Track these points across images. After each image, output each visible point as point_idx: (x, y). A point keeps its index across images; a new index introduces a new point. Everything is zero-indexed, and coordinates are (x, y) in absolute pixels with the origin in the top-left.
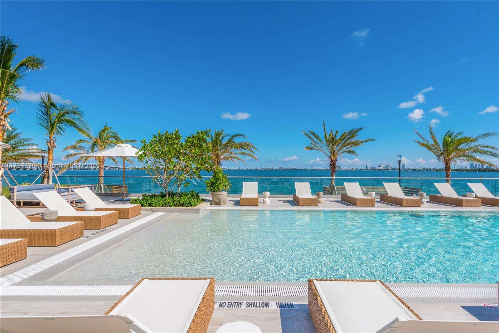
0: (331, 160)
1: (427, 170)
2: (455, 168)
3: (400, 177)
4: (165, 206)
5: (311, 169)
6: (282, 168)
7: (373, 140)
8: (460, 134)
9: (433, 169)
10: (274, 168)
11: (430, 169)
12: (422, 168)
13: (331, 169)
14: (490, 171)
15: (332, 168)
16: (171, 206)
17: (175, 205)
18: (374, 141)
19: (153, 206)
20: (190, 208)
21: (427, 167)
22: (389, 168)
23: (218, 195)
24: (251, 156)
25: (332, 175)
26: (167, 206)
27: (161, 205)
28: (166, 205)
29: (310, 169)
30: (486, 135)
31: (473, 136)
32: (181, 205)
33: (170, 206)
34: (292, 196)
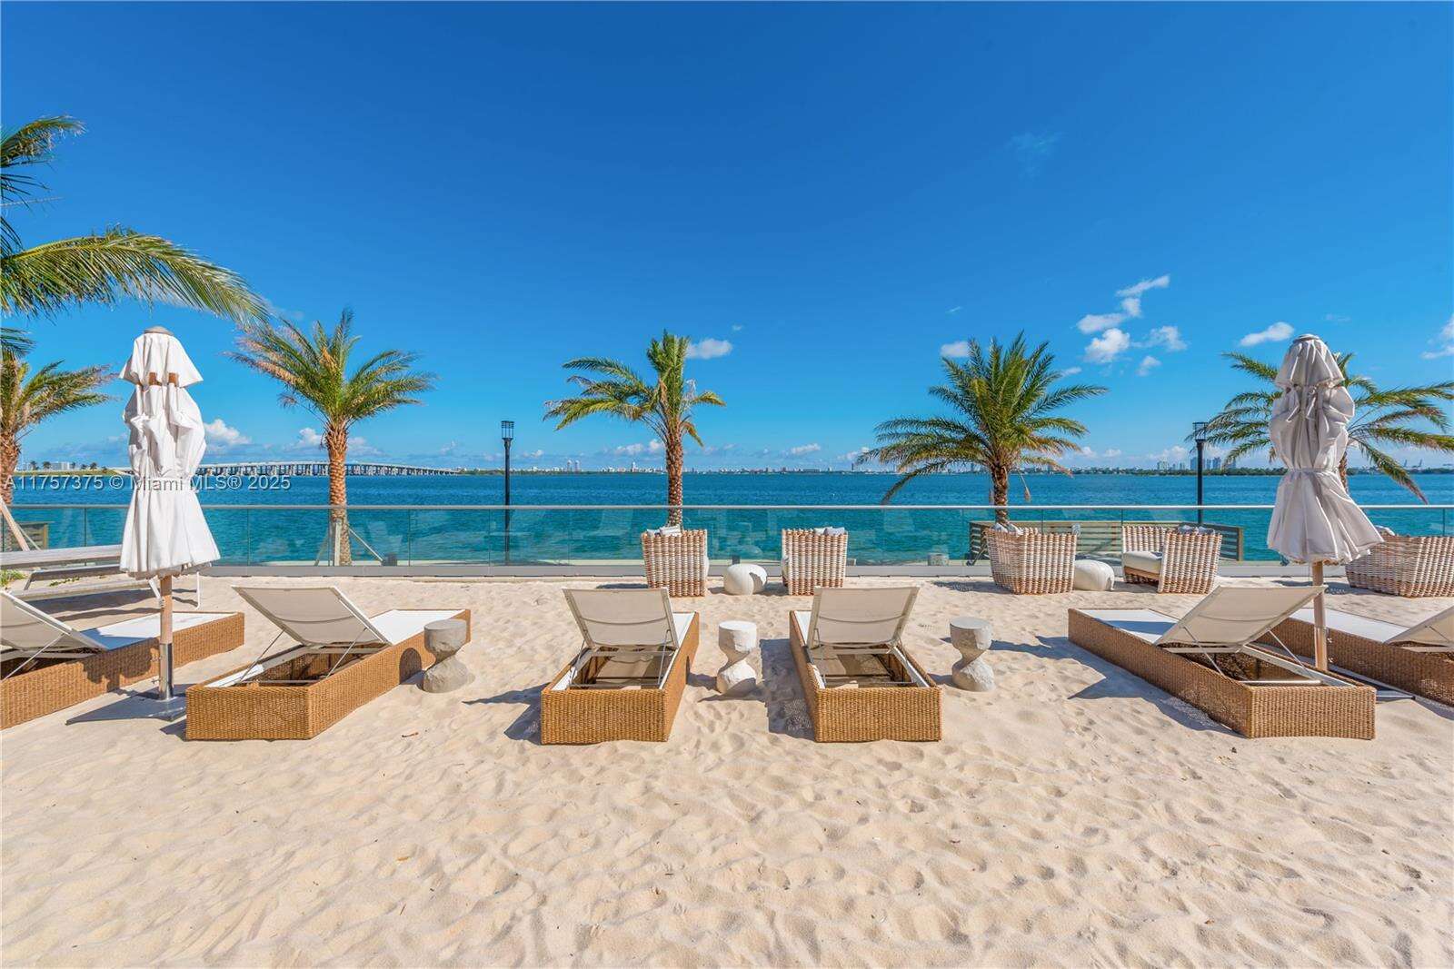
6: (787, 470)
10: (770, 470)
21: (1099, 467)
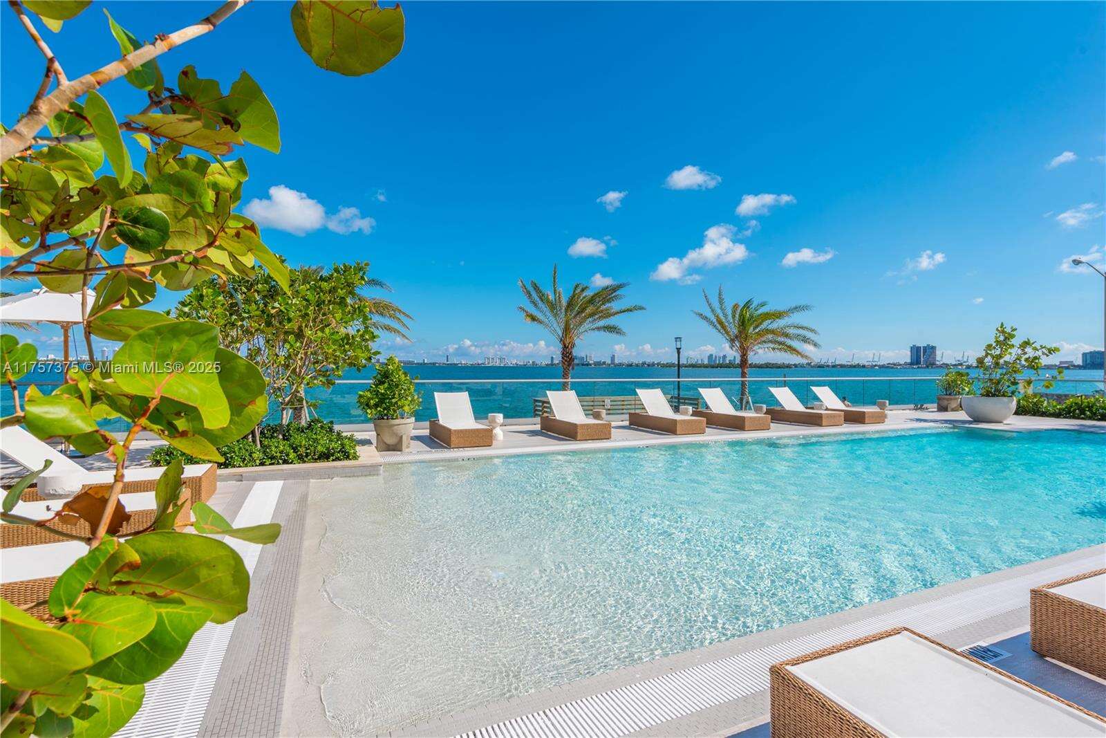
0: (565, 346)
1: (649, 365)
2: (687, 361)
3: (679, 378)
4: (273, 464)
5: (445, 362)
7: (641, 308)
8: (763, 304)
9: (658, 364)
11: (653, 364)
12: (641, 362)
13: (564, 363)
14: (734, 367)
15: (566, 361)
16: (291, 463)
17: (301, 459)
18: (644, 311)
19: (234, 466)
20: (346, 463)
22: (591, 362)
23: (396, 427)
24: (396, 331)
25: (565, 376)
26: (278, 464)
27: (258, 462)
28: (273, 460)
29: (444, 364)
30: (797, 309)
31: (781, 307)
32: (319, 458)
33: (285, 462)
34: (538, 419)
